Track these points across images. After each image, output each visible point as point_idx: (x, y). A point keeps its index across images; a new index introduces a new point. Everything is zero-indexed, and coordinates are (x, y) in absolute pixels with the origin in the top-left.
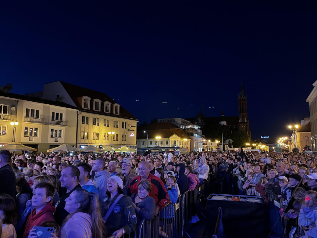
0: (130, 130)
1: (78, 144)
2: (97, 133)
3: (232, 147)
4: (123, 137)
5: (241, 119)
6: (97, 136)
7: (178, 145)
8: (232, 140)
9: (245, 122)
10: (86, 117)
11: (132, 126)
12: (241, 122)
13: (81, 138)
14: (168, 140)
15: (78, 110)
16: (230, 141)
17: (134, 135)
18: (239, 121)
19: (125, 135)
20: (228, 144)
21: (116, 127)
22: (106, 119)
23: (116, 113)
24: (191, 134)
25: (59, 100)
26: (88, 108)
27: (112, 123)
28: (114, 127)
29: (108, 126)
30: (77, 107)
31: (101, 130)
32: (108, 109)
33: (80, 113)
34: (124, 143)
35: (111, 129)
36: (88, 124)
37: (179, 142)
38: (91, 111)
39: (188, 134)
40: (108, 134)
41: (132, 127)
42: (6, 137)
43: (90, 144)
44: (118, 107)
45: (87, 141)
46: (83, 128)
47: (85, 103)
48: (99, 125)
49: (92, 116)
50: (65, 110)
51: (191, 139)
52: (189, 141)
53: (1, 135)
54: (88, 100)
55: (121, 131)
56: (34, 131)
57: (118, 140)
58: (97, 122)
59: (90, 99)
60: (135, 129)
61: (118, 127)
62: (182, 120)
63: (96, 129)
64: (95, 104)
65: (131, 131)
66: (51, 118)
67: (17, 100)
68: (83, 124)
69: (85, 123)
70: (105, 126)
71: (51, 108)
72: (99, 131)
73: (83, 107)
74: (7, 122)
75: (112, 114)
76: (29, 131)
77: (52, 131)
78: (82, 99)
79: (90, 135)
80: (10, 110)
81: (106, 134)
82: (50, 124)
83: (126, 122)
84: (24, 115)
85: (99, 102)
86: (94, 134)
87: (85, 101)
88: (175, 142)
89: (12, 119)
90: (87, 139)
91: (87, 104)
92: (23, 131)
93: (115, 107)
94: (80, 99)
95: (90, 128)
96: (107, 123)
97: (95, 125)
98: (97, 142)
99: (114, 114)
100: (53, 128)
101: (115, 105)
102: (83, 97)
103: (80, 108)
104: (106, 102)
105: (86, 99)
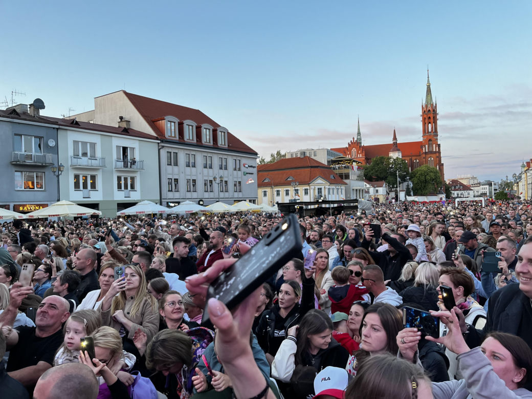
0: (247, 173)
1: (163, 200)
2: (193, 180)
3: (412, 193)
4: (235, 185)
5: (427, 146)
6: (194, 185)
7: (325, 195)
8: (411, 183)
9: (434, 150)
10: (174, 153)
11: (249, 166)
12: (427, 151)
13: (168, 190)
14: (308, 188)
15: (159, 142)
16: (408, 186)
17: (253, 181)
18: (424, 149)
19: (240, 182)
20: (405, 190)
21: (223, 168)
22: (205, 154)
23: (222, 145)
24: (345, 176)
25: (124, 125)
26: (175, 137)
27: (216, 161)
28: (221, 168)
29: (211, 167)
30: (156, 136)
31: (199, 175)
32: (208, 137)
33: (163, 147)
34: (238, 196)
35: (216, 172)
36: (176, 164)
37: (327, 190)
38: (181, 141)
39: (341, 176)
40: (211, 181)
41: (249, 168)
42: (44, 192)
43: (182, 200)
44: (224, 133)
45: (177, 195)
46: (170, 172)
47: (169, 128)
48: (195, 167)
49: (182, 151)
50: (138, 142)
51: (346, 184)
52: (343, 187)
53: (36, 189)
54: (174, 122)
55: (231, 176)
56: (89, 182)
57: (227, 191)
58: (192, 161)
59: (177, 120)
60: (255, 171)
61: (226, 169)
62: (330, 152)
63: (191, 173)
64: (186, 128)
65: (248, 175)
66: (115, 157)
67: (57, 126)
68: (168, 165)
69: (172, 163)
70: (205, 167)
71: (113, 138)
72: (196, 175)
73: (167, 136)
74: (43, 167)
75: (215, 146)
76: (81, 182)
77: (119, 178)
78: (163, 121)
79: (182, 185)
80: (47, 146)
81: (209, 182)
82: (114, 167)
83: (239, 158)
84: (71, 153)
85: (192, 126)
86: (188, 181)
87: (169, 125)
88: (320, 190)
89: (51, 162)
90: (178, 191)
91: (173, 130)
92: (72, 181)
93: (220, 133)
94: (161, 121)
95: (182, 173)
96: (209, 162)
97: (189, 166)
98: (195, 195)
99: (219, 145)
100: (120, 174)
101: (219, 130)
102: (165, 118)
103: (161, 137)
104: (204, 126)
105: (171, 122)
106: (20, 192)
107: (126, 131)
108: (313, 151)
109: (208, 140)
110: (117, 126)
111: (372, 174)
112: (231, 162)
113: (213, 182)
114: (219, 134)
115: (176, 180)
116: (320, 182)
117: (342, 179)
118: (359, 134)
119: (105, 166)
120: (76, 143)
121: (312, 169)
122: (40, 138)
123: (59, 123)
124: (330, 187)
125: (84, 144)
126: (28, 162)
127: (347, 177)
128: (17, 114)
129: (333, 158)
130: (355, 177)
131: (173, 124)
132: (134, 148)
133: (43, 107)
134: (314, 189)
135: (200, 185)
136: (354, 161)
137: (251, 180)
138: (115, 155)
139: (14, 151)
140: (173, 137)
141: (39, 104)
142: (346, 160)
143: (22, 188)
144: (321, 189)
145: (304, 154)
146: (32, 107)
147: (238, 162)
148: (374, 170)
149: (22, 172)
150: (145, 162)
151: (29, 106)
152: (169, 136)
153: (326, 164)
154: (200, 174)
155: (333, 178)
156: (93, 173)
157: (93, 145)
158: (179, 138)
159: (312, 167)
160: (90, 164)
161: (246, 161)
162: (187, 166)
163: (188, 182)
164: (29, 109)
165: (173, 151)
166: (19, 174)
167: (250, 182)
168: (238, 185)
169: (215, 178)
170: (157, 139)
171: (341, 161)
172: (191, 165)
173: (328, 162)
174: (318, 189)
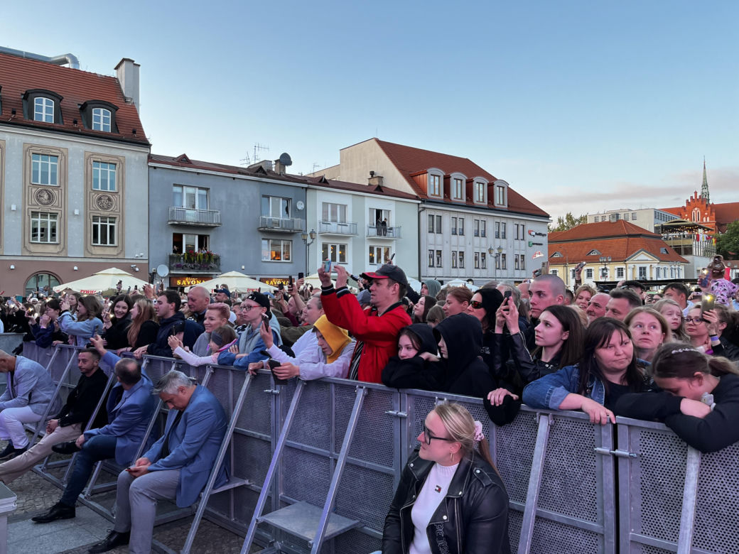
0: (533, 244)
2: (460, 252)
4: (516, 260)
6: (461, 260)
7: (651, 278)
10: (437, 216)
13: (428, 265)
14: (624, 267)
15: (420, 202)
17: (542, 255)
19: (523, 256)
21: (501, 236)
22: (477, 218)
23: (499, 204)
24: (685, 248)
25: (376, 182)
26: (439, 195)
27: (491, 226)
28: (498, 237)
29: (484, 236)
30: (416, 194)
31: (468, 246)
32: (481, 195)
33: (424, 208)
34: (520, 274)
35: (490, 241)
36: (440, 232)
37: (654, 271)
38: (447, 201)
39: (678, 250)
40: (484, 255)
41: (536, 236)
42: (291, 265)
43: (447, 279)
44: (503, 188)
45: (439, 272)
46: (432, 241)
47: (432, 184)
48: (463, 235)
49: (447, 213)
50: (394, 203)
51: (688, 262)
52: (682, 267)
53: (282, 260)
54: (439, 176)
55: (512, 247)
56: (338, 252)
57: (505, 269)
58: (459, 226)
59: (442, 174)
60: (544, 240)
61: (504, 237)
62: (658, 214)
63: (458, 243)
64: (453, 183)
65: (535, 246)
66: (367, 222)
67: (306, 186)
68: (430, 232)
69: (435, 231)
70: (477, 235)
71: (366, 199)
72: (465, 246)
73: (429, 195)
74: (291, 234)
75: (491, 207)
76: (330, 252)
77: (371, 249)
78: (425, 175)
79: (447, 258)
80: (295, 208)
81: (480, 255)
82: (366, 235)
83: (522, 223)
84: (320, 217)
85: (461, 180)
86: (454, 253)
87: (432, 180)
88: (643, 270)
89: (299, 228)
90: (441, 267)
91: (437, 187)
92: (320, 251)
93: (498, 188)
94: (421, 176)
95: (446, 242)
96: (481, 229)
97: (456, 234)
98: (462, 272)
99: (496, 205)
100: (372, 244)
101: (496, 184)
102: (428, 170)
103: (422, 197)
104: (476, 179)
105: (435, 176)
106: (267, 264)
107: (380, 190)
108: (630, 213)
109: (481, 198)
110: (366, 184)
111: (729, 247)
112: (511, 228)
113: (488, 255)
114: (496, 189)
115: (439, 252)
116: (643, 258)
117: (680, 253)
118: (705, 185)
119: (356, 234)
120: (325, 204)
121: (631, 239)
122: (288, 200)
123: (309, 181)
124: (660, 266)
125: (334, 206)
126: (277, 229)
127: (688, 251)
128: (264, 172)
129: (664, 223)
130: (701, 251)
131: (437, 178)
132: (389, 211)
133: (289, 163)
134: (633, 269)
135: (469, 258)
136: (700, 227)
137: (539, 254)
138: (368, 219)
139: (261, 215)
140: (436, 196)
141: (285, 160)
142: (686, 226)
143: (268, 259)
144: (645, 268)
145: (618, 217)
146: (278, 164)
147: (521, 228)
148: (731, 243)
149: (268, 240)
150: (402, 229)
151: (273, 163)
152: (432, 195)
153: (653, 231)
154: (470, 244)
155: (665, 253)
156: (343, 242)
157: (344, 207)
158: (444, 197)
159: (630, 236)
160: (340, 231)
161: (533, 226)
162: (453, 234)
163: (453, 255)
164: (274, 166)
165: (436, 214)
166: (265, 242)
167: (538, 256)
168: (520, 259)
169: (490, 250)
170: (417, 198)
171: (678, 227)
172: (458, 233)
173: (656, 228)
174: (640, 268)
